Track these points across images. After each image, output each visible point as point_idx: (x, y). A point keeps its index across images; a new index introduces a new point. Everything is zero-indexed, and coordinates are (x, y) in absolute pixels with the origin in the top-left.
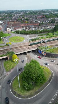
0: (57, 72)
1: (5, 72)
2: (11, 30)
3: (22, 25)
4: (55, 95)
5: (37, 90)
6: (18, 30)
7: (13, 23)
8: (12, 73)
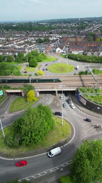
0: (81, 139)
1: (6, 112)
2: (63, 52)
3: (87, 45)
4: (44, 172)
5: (23, 153)
6: (73, 53)
7: (74, 40)
8: (13, 117)
